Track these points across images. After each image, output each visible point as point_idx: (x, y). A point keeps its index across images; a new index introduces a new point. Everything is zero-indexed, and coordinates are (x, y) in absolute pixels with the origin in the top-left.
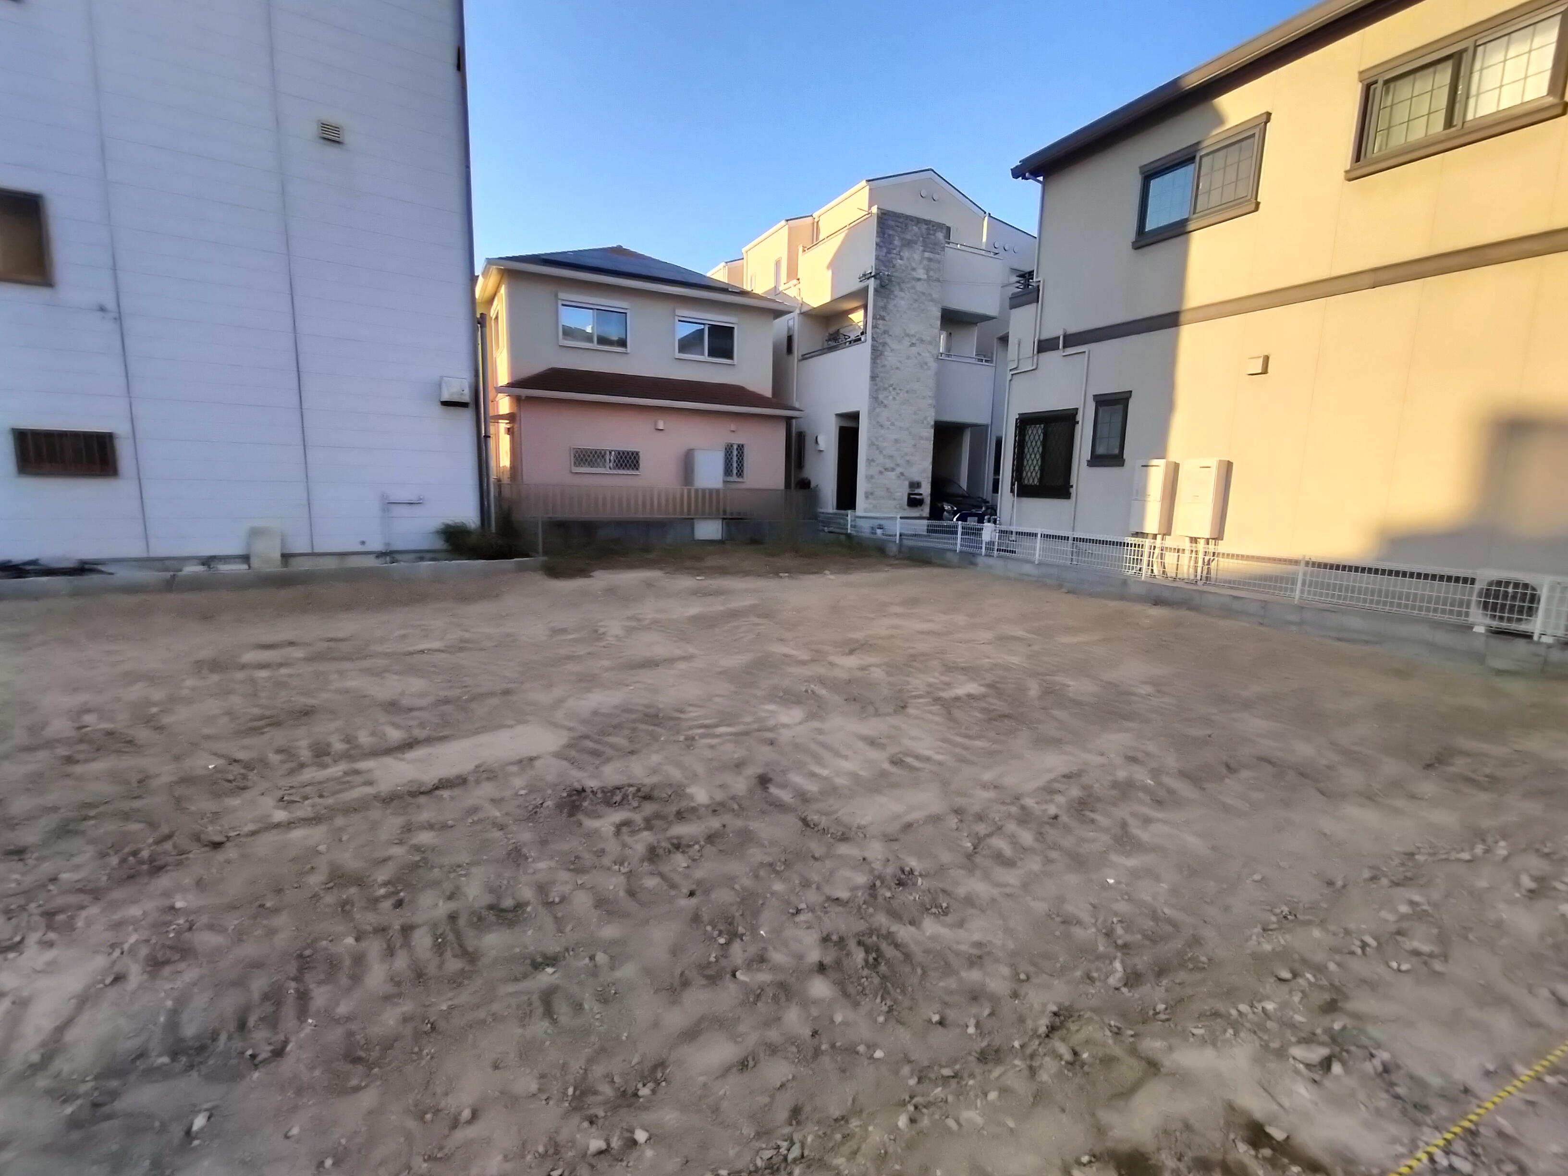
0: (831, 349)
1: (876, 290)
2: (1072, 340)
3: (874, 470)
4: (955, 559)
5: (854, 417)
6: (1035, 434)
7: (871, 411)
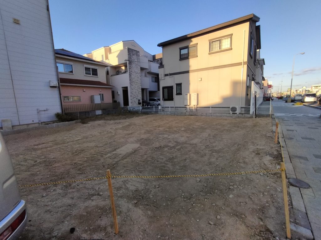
0: (118, 74)
1: (129, 63)
2: (171, 74)
3: (132, 98)
4: (154, 113)
5: (127, 88)
6: (166, 90)
7: (130, 86)
